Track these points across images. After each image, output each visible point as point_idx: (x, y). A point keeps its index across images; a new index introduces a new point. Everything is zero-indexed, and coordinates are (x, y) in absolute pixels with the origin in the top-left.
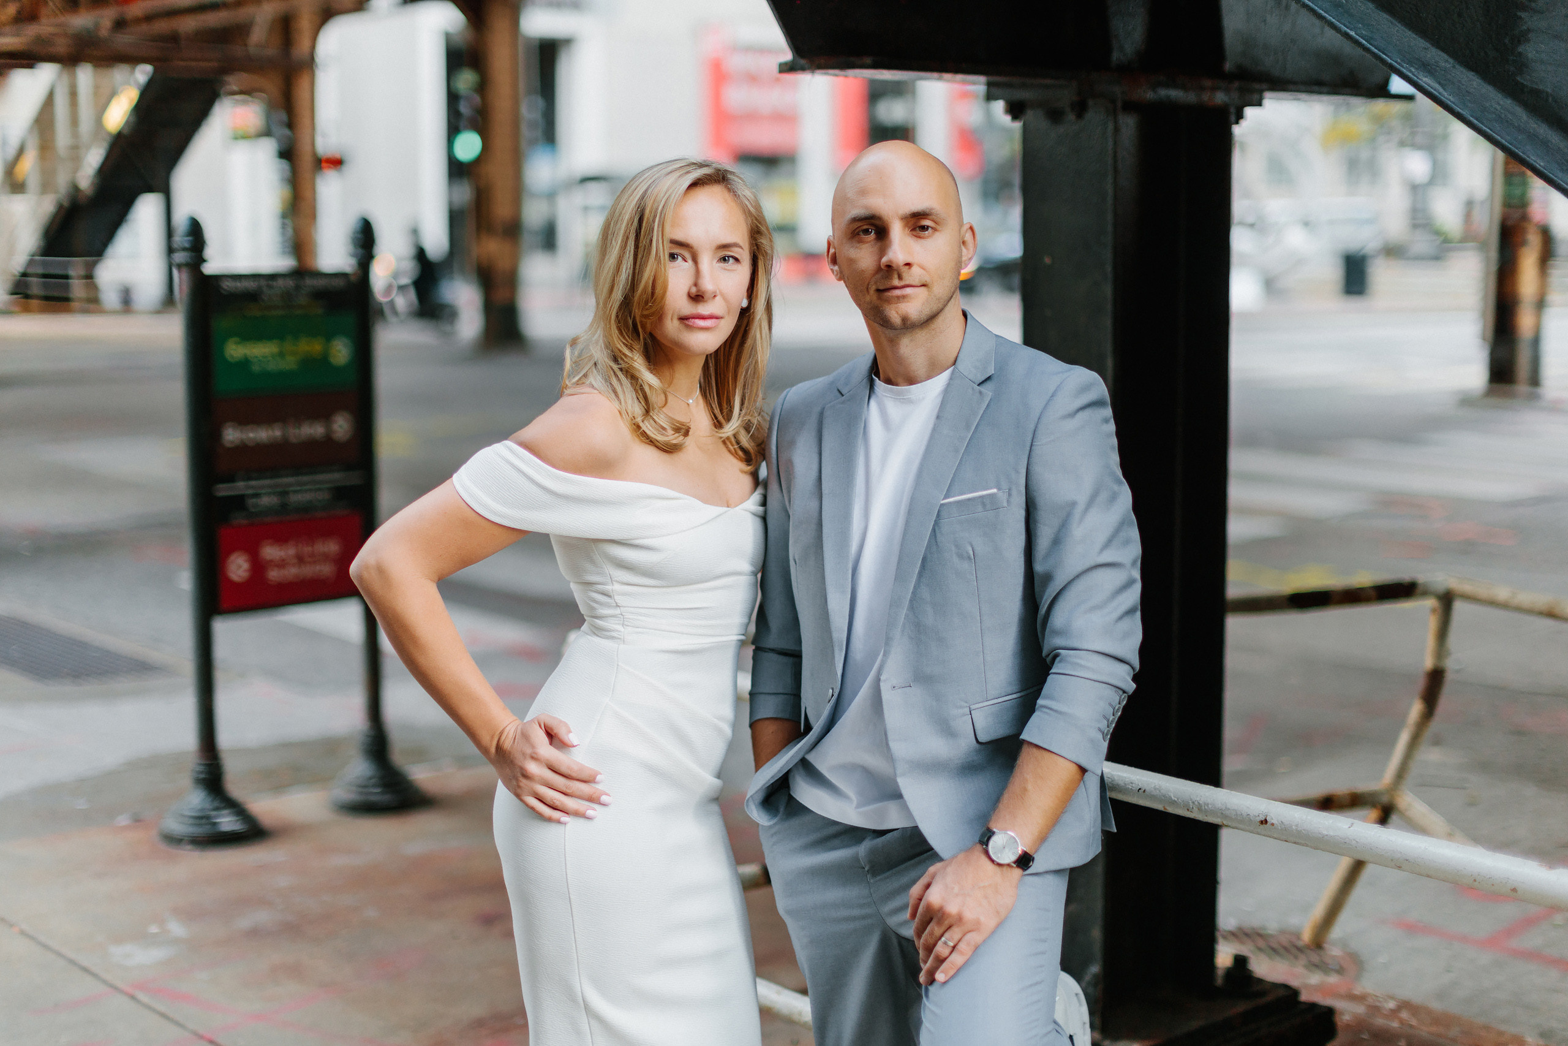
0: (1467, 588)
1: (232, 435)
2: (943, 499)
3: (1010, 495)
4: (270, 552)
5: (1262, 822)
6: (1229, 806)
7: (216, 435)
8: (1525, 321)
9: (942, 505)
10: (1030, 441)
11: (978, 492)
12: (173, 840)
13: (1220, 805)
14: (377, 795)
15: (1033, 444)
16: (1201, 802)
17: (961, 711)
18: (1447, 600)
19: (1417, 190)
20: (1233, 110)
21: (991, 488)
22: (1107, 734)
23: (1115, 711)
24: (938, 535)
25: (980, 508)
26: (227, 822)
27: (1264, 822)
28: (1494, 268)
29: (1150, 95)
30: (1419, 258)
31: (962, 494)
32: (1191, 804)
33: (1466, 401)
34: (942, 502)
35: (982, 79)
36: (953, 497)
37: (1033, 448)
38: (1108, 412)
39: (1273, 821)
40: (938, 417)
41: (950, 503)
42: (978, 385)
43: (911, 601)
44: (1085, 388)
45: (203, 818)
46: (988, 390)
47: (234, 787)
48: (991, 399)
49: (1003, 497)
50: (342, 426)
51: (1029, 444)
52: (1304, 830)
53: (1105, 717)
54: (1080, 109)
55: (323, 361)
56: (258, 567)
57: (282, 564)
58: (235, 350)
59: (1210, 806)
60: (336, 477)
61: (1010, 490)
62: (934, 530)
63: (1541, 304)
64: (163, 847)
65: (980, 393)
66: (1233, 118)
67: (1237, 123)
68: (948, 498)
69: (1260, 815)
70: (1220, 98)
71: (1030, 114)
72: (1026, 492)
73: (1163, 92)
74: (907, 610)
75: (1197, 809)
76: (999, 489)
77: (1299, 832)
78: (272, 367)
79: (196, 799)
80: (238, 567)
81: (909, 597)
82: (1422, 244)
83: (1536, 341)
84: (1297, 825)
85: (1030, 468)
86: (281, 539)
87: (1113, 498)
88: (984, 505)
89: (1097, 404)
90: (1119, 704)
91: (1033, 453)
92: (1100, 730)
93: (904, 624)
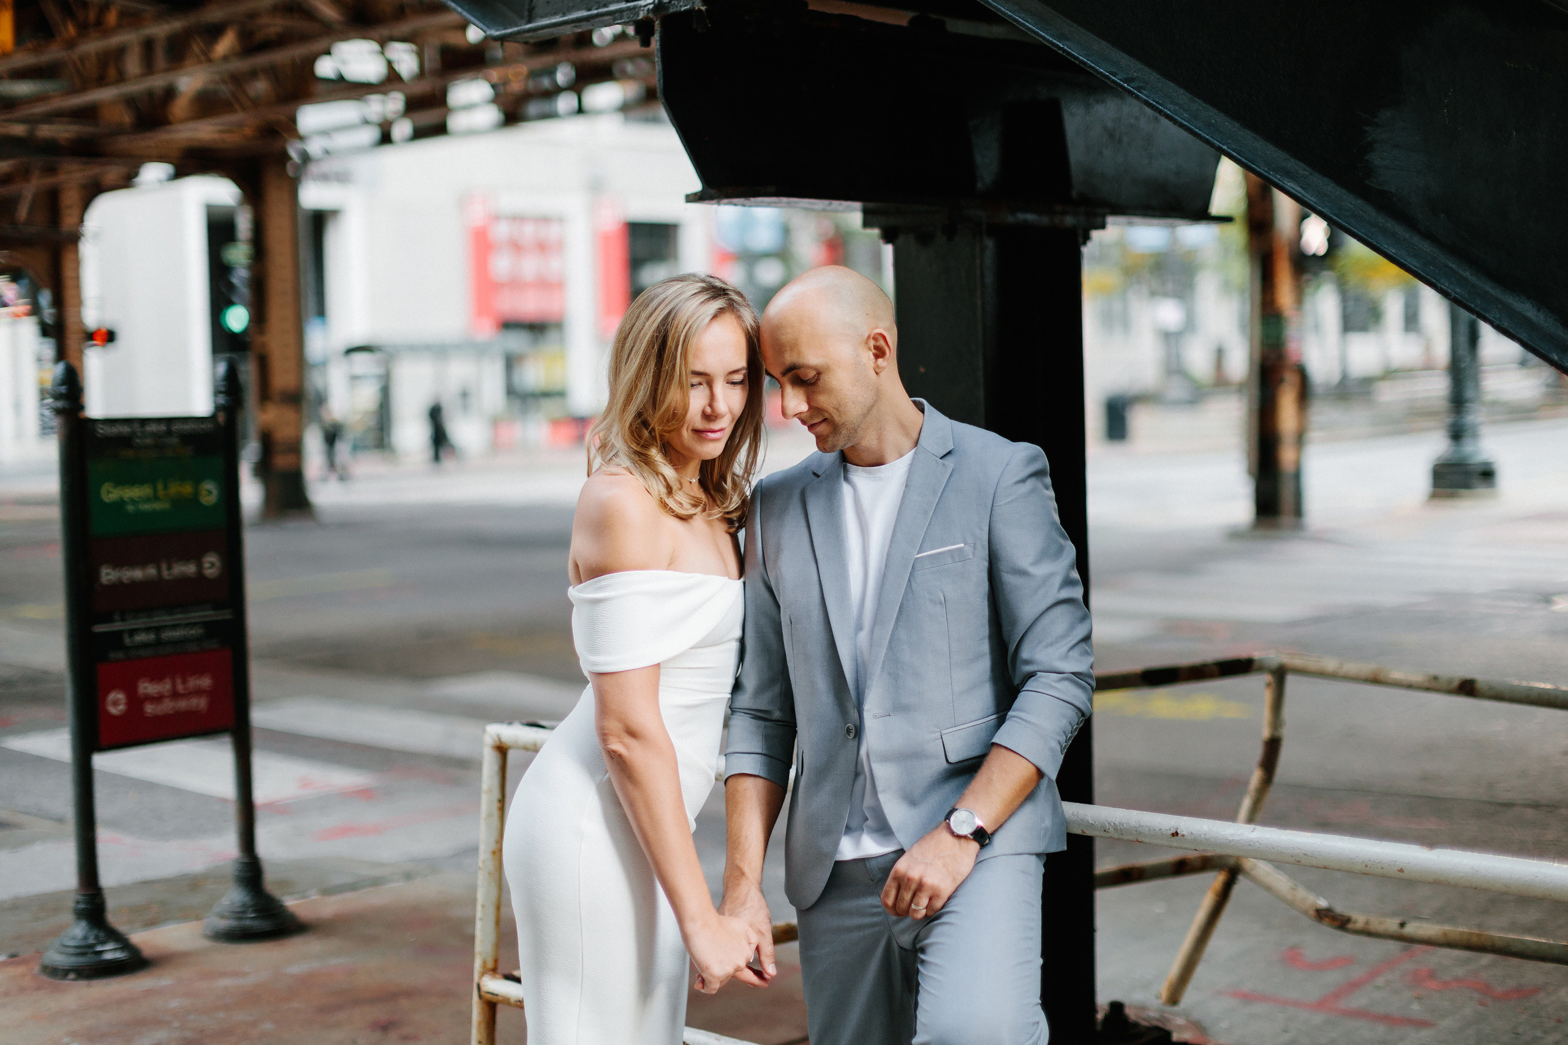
0: (1297, 662)
1: (108, 575)
2: (917, 554)
3: (975, 548)
4: (147, 688)
5: (1173, 835)
6: (1142, 824)
7: (93, 575)
8: (1287, 455)
9: (916, 558)
10: (991, 503)
11: (947, 546)
12: (55, 972)
13: (1134, 823)
14: (251, 922)
15: (994, 504)
16: (1116, 823)
17: (933, 736)
18: (1280, 674)
19: (1170, 338)
20: (1080, 232)
21: (959, 543)
22: (1064, 749)
23: (1073, 729)
24: (914, 585)
25: (949, 560)
26: (111, 952)
27: (1176, 834)
28: (1256, 407)
29: (1010, 219)
30: (1177, 404)
31: (933, 549)
32: (1107, 825)
33: (1235, 535)
34: (916, 557)
35: (858, 205)
36: (926, 551)
37: (993, 508)
38: (1048, 480)
39: (1183, 833)
40: (906, 486)
41: (922, 557)
42: (941, 458)
43: (890, 642)
44: (1033, 459)
45: (85, 949)
46: (950, 462)
47: (113, 918)
48: (953, 470)
49: (969, 550)
50: (212, 565)
51: (990, 506)
52: (1212, 838)
53: (1065, 733)
54: (950, 232)
55: (194, 500)
56: (135, 702)
57: (158, 699)
58: (110, 494)
59: (1125, 825)
60: (209, 614)
61: (975, 544)
62: (909, 580)
63: (1300, 439)
64: (45, 978)
65: (944, 464)
66: (1081, 240)
67: (1084, 243)
68: (921, 553)
69: (1171, 829)
70: (1069, 220)
71: (901, 239)
72: (989, 546)
73: (1021, 216)
74: (887, 649)
75: (1113, 829)
76: (965, 544)
77: (1207, 840)
78: (146, 507)
79: (79, 931)
80: (116, 703)
81: (888, 637)
82: (1177, 390)
83: (1297, 476)
84: (1205, 835)
85: (992, 525)
86: (156, 677)
87: (1061, 550)
88: (952, 557)
89: (1037, 474)
90: (1077, 724)
91: (993, 513)
92: (1059, 743)
93: (884, 661)
